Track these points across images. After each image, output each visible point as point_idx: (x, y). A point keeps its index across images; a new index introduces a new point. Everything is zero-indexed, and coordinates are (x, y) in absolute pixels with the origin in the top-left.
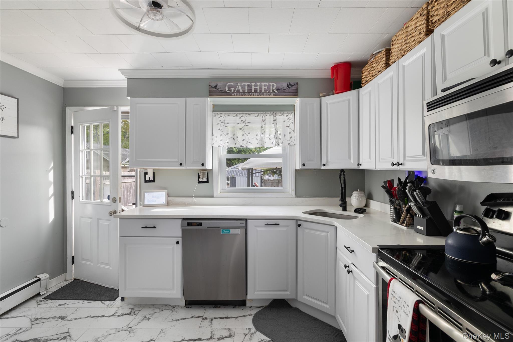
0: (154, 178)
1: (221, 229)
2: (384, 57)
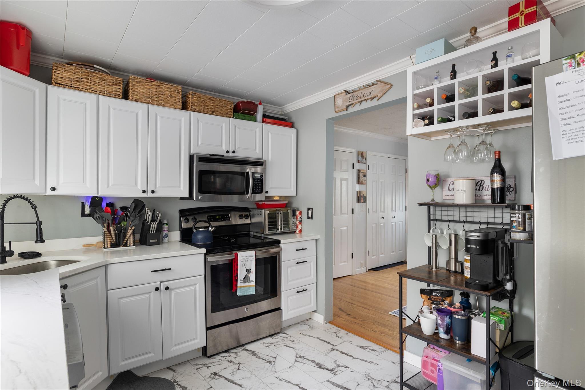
2: (120, 86)
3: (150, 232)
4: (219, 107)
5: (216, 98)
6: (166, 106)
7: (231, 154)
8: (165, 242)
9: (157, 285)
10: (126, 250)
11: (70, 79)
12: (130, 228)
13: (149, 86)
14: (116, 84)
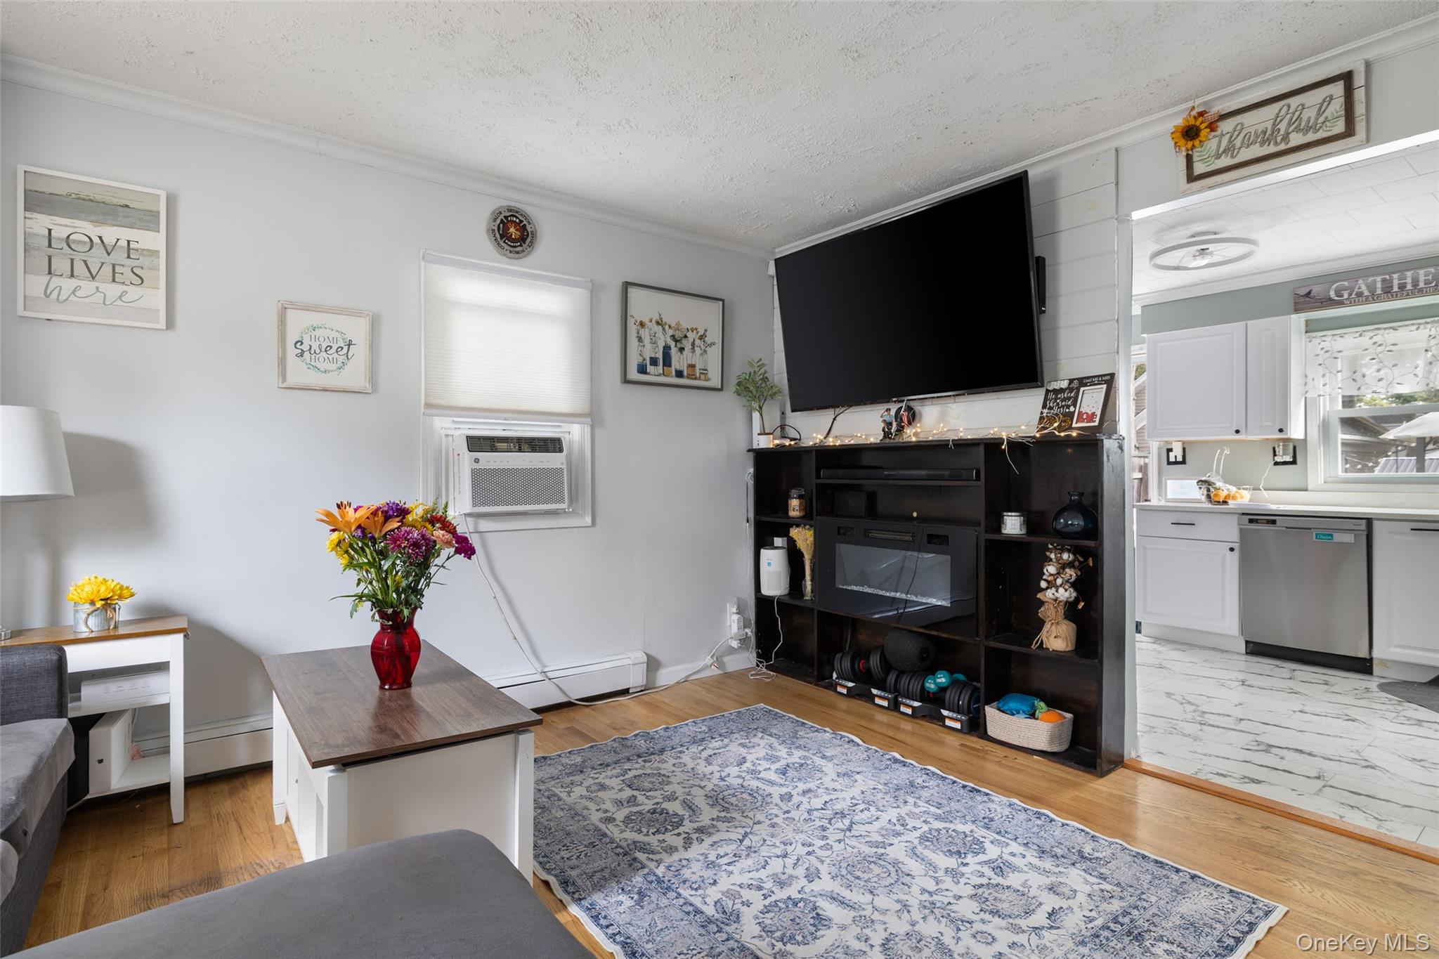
0: (1184, 457)
1: (1314, 533)
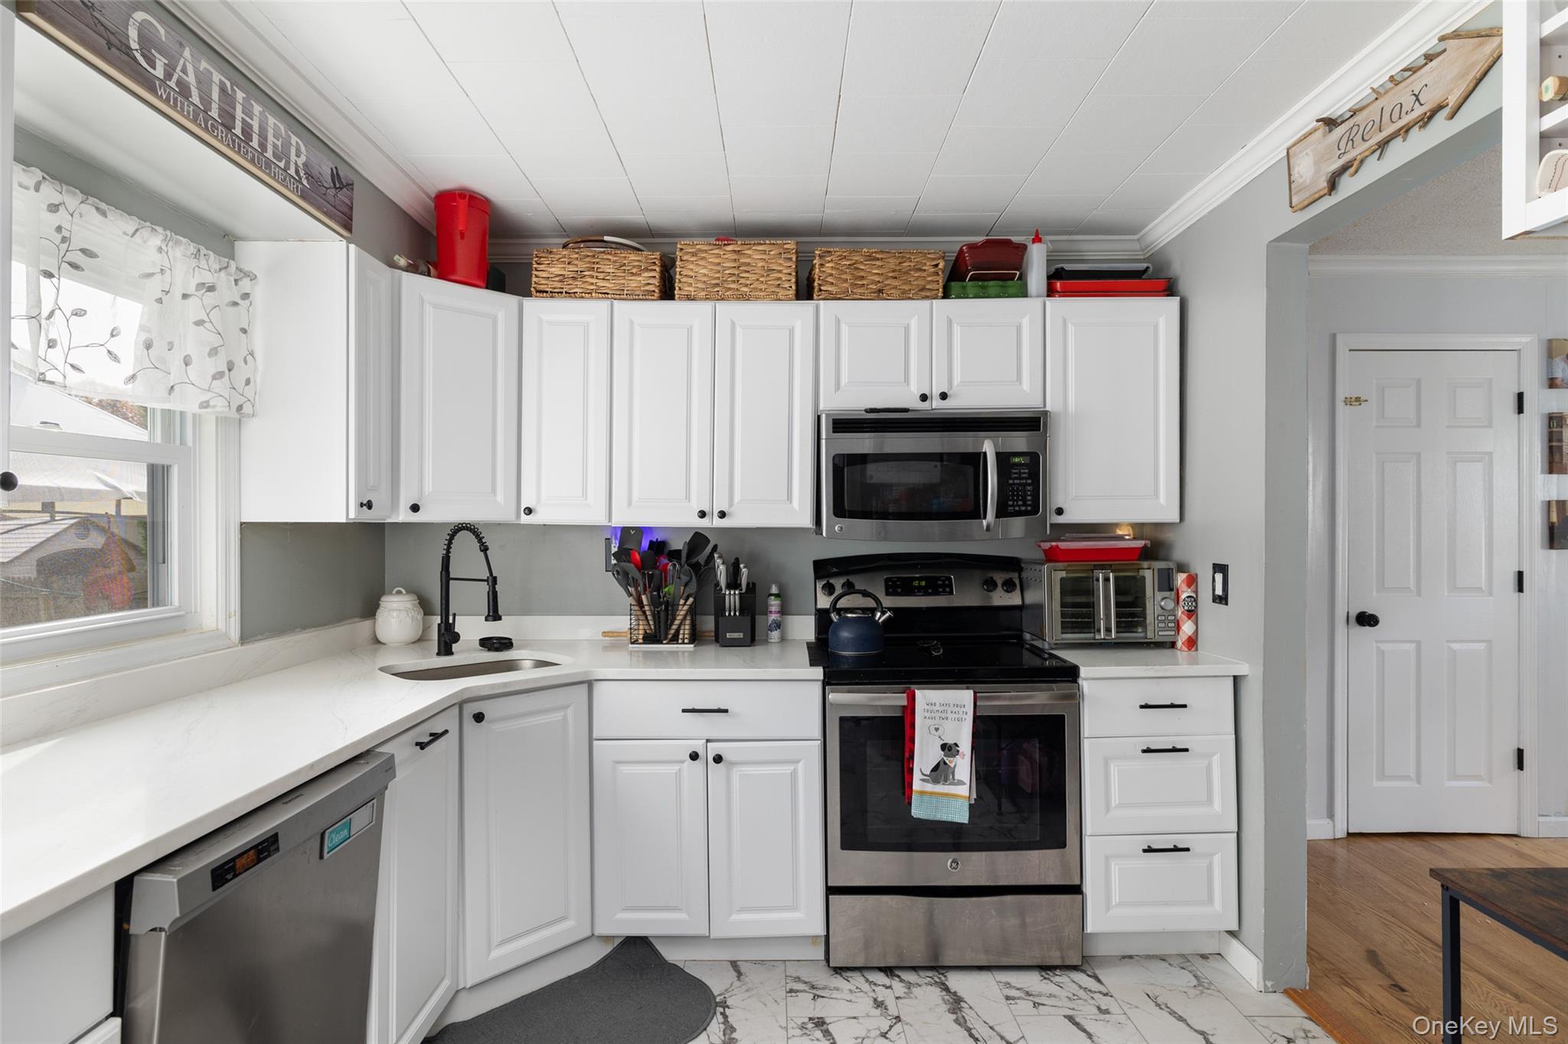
2: (655, 270)
3: (727, 614)
4: (898, 273)
5: (888, 252)
6: (757, 298)
7: (936, 403)
8: (772, 641)
9: (698, 746)
10: (676, 653)
11: (561, 278)
12: (682, 602)
13: (718, 256)
14: (647, 270)
